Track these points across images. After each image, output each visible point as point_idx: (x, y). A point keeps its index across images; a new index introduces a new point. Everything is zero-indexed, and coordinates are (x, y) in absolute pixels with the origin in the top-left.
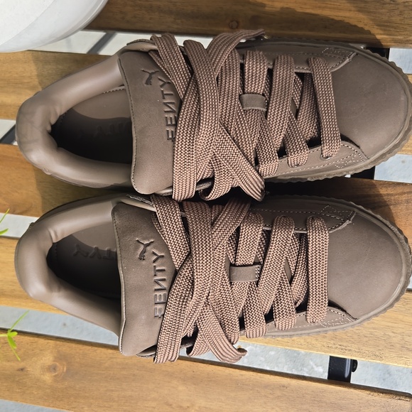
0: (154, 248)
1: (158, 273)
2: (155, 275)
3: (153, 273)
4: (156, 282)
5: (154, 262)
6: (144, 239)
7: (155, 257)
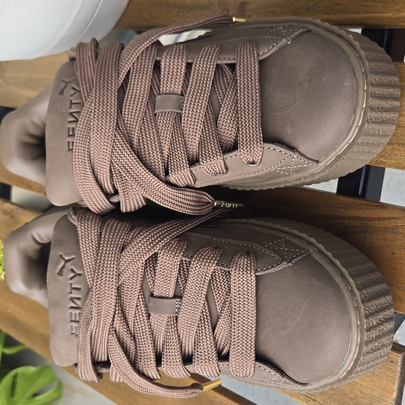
0: (73, 265)
1: (73, 291)
2: (71, 293)
3: (69, 290)
4: (72, 299)
5: (72, 278)
6: (66, 254)
7: (72, 274)
